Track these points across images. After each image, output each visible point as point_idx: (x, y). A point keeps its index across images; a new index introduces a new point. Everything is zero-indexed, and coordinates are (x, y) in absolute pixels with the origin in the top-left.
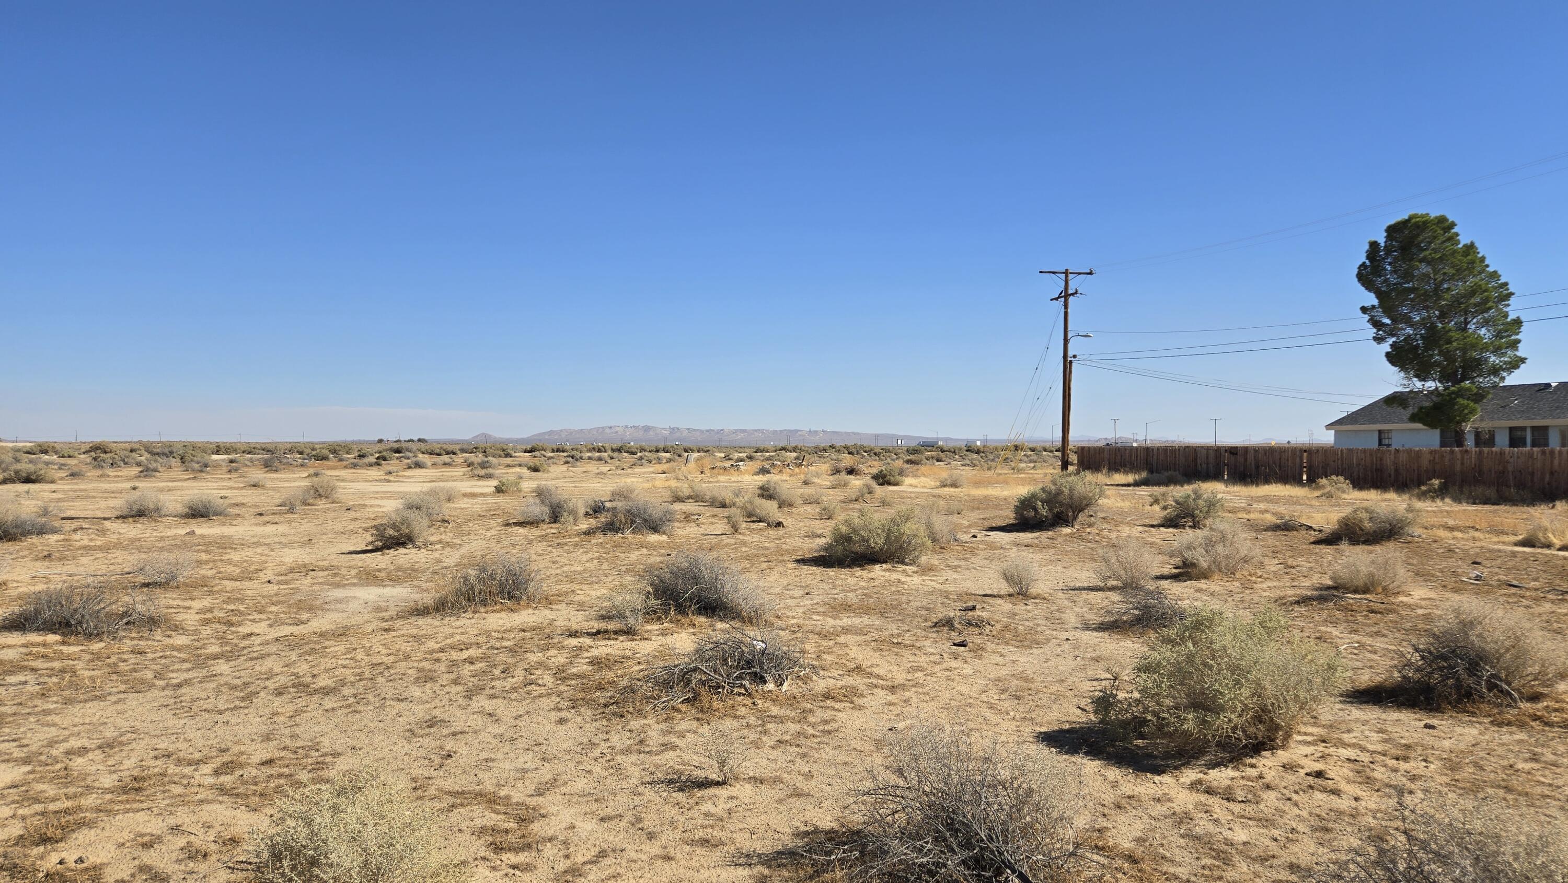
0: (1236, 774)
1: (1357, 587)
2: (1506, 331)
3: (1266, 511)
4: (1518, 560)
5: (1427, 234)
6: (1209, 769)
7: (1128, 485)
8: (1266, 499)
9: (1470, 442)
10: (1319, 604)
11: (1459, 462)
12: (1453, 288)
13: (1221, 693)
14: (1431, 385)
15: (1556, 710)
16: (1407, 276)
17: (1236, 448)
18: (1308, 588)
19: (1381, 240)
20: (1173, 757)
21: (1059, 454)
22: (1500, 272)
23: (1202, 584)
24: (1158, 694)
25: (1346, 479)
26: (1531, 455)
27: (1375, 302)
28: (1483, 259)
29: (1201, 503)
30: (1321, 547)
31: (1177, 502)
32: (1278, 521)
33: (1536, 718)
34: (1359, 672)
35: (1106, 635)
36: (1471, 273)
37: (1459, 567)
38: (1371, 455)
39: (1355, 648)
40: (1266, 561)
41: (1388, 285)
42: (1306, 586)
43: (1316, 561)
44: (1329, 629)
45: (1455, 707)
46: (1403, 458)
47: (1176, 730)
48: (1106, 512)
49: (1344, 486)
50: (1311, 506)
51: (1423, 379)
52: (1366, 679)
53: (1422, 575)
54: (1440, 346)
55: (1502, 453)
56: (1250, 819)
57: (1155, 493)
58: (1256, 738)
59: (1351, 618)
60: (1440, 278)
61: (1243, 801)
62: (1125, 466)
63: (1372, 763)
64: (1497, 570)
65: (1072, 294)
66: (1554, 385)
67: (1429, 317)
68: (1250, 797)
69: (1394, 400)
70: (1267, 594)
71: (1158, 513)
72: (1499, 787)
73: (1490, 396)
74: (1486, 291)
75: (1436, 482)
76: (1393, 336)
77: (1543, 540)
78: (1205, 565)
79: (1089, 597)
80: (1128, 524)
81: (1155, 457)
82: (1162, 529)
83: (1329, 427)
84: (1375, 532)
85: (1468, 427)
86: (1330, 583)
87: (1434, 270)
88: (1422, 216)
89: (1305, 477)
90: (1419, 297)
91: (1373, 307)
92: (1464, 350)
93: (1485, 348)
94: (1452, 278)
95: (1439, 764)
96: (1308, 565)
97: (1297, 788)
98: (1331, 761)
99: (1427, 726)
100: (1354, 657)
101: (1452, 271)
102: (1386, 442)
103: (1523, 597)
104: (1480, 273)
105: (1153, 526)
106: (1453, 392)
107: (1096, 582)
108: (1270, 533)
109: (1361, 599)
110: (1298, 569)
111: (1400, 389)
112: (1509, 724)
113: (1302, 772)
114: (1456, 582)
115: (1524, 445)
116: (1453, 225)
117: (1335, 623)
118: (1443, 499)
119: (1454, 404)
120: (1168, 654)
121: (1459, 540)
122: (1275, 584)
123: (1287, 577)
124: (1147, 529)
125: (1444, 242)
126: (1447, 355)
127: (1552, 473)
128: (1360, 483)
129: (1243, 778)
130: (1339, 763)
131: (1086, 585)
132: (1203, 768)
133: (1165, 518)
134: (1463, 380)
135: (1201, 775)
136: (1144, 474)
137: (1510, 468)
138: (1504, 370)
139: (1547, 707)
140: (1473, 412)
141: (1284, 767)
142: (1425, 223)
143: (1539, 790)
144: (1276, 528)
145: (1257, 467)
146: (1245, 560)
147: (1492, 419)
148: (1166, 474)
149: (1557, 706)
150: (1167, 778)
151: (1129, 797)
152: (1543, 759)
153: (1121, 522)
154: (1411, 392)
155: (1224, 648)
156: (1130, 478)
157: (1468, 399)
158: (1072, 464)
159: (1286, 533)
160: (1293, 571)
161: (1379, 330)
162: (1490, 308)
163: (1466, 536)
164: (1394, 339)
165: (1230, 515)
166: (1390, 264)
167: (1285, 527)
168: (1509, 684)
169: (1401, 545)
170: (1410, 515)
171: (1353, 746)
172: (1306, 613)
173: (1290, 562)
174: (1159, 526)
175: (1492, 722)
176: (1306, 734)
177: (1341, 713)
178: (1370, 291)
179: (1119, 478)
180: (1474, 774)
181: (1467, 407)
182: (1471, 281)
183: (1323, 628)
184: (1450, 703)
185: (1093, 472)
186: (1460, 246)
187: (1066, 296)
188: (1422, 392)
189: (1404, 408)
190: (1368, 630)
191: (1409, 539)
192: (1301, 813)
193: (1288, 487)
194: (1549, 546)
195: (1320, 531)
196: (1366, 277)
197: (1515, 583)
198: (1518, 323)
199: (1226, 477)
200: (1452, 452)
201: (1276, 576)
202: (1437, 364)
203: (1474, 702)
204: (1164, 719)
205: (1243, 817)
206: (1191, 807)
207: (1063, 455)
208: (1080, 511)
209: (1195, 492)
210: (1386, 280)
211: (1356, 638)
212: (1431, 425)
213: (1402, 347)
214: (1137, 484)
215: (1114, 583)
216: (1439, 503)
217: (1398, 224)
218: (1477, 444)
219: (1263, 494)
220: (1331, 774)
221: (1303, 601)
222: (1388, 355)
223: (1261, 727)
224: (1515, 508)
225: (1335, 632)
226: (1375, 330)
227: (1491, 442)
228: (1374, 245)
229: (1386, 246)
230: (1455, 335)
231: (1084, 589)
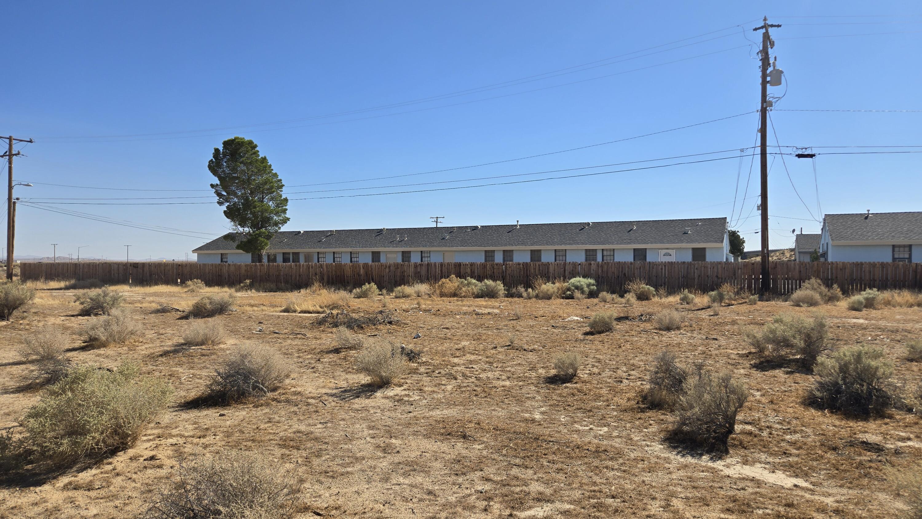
0: (98, 471)
1: (198, 342)
2: (281, 204)
3: (153, 302)
4: (280, 319)
5: (243, 149)
6: (79, 473)
7: (61, 289)
8: (155, 294)
9: (265, 260)
10: (174, 354)
11: (259, 271)
12: (257, 179)
13: (89, 422)
14: (247, 229)
15: (283, 394)
16: (234, 170)
17: (137, 264)
18: (170, 346)
19: (221, 148)
20: (54, 471)
21: (5, 268)
22: (278, 174)
23: (102, 351)
24: (43, 431)
25: (202, 281)
26: (291, 266)
27: (218, 182)
28: (270, 166)
29: (108, 299)
30: (182, 321)
31: (91, 299)
32: (159, 307)
33: (274, 400)
34: (190, 391)
35: (21, 395)
36: (265, 172)
37: (252, 326)
38: (216, 267)
39: (190, 378)
40: (147, 332)
41: (225, 174)
42: (168, 345)
43: (178, 330)
44: (177, 369)
45: (237, 401)
46: (232, 269)
47: (55, 453)
48: (39, 309)
49: (201, 285)
50: (182, 297)
51: (243, 226)
52: (193, 395)
53: (234, 332)
54: (251, 209)
55: (278, 266)
56: (102, 498)
57: (78, 294)
58: (114, 445)
59: (190, 361)
60: (250, 173)
61: (99, 488)
62: (58, 276)
63: (185, 443)
64: (270, 325)
65: (16, 155)
66: (302, 232)
67: (245, 193)
68: (104, 484)
69: (229, 237)
70: (143, 352)
71: (78, 307)
72: (249, 440)
73: (274, 237)
74: (272, 182)
75: (248, 281)
76: (228, 202)
77: (293, 309)
78: (103, 338)
79: (12, 369)
80: (54, 316)
81: (81, 270)
82: (79, 317)
83: (194, 251)
84: (213, 310)
85: (264, 252)
86: (183, 341)
87: (247, 168)
88: (241, 139)
89: (179, 281)
90: (240, 182)
91: (217, 185)
92: (262, 213)
93: (271, 212)
94: (256, 174)
95: (221, 435)
96: (172, 332)
97: (136, 470)
98: (161, 448)
99: (221, 415)
100: (189, 383)
101: (256, 170)
102: (225, 260)
103: (279, 338)
104: (269, 173)
105: (73, 316)
106: (257, 234)
107: (18, 358)
108: (153, 315)
109: (198, 349)
110: (166, 335)
111: (231, 231)
112: (262, 405)
113: (142, 459)
114: (250, 334)
115: (289, 262)
116: (256, 146)
117: (181, 365)
118: (251, 290)
119: (258, 240)
120: (52, 402)
121: (255, 312)
122: (150, 346)
123: (158, 341)
124: (68, 318)
125: (252, 154)
126: (253, 214)
127: (300, 276)
128: (209, 283)
129: (102, 473)
130: (166, 448)
131: (11, 361)
132: (75, 474)
133: (82, 310)
134: (261, 228)
135: (73, 478)
136: (73, 282)
137: (282, 274)
138: (280, 224)
139: (280, 393)
140: (266, 244)
141: (131, 459)
142: (243, 142)
143: (268, 438)
144: (157, 311)
145: (151, 275)
146: (132, 333)
147: (275, 248)
148: (89, 281)
149: (284, 391)
150: (46, 487)
151: (12, 508)
152: (274, 420)
153: (49, 315)
154: (237, 233)
155: (93, 392)
156: (62, 284)
157: (264, 238)
158: (16, 275)
159: (163, 314)
160: (163, 336)
161: (220, 198)
162: (274, 192)
163: (259, 309)
164: (228, 204)
165: (130, 305)
166: (226, 162)
167: (163, 311)
168: (263, 384)
169: (226, 316)
170: (231, 300)
171: (177, 435)
172: (165, 361)
173: (161, 331)
174: (77, 315)
175: (254, 406)
176: (150, 435)
177: (175, 418)
178: (215, 176)
179: (53, 284)
180: (239, 436)
181: (263, 242)
182: (265, 177)
183: (174, 369)
184: (234, 400)
185: (33, 281)
186: (260, 158)
187: (10, 155)
188: (242, 233)
189: (234, 242)
190: (199, 366)
191: (230, 312)
192: (136, 485)
193: (169, 286)
194: (295, 311)
195: (183, 311)
196: (214, 167)
197: (277, 331)
198: (286, 200)
199: (130, 281)
200: (256, 265)
201: (152, 341)
202: (250, 219)
203: (246, 397)
204: (47, 446)
205: (97, 498)
206: (60, 502)
207: (8, 269)
208: (14, 309)
209: (104, 292)
210: (224, 171)
211: (192, 371)
212: (247, 251)
213: (232, 208)
214: (67, 288)
215: (34, 357)
216: (249, 292)
217: (229, 141)
218: (269, 261)
219: (154, 291)
220: (159, 456)
221: (165, 354)
222: (225, 212)
223: (117, 438)
224: (283, 293)
225: (181, 370)
226: (218, 198)
227: (274, 260)
228: (217, 150)
229: (223, 152)
230: (257, 204)
231: (9, 364)
